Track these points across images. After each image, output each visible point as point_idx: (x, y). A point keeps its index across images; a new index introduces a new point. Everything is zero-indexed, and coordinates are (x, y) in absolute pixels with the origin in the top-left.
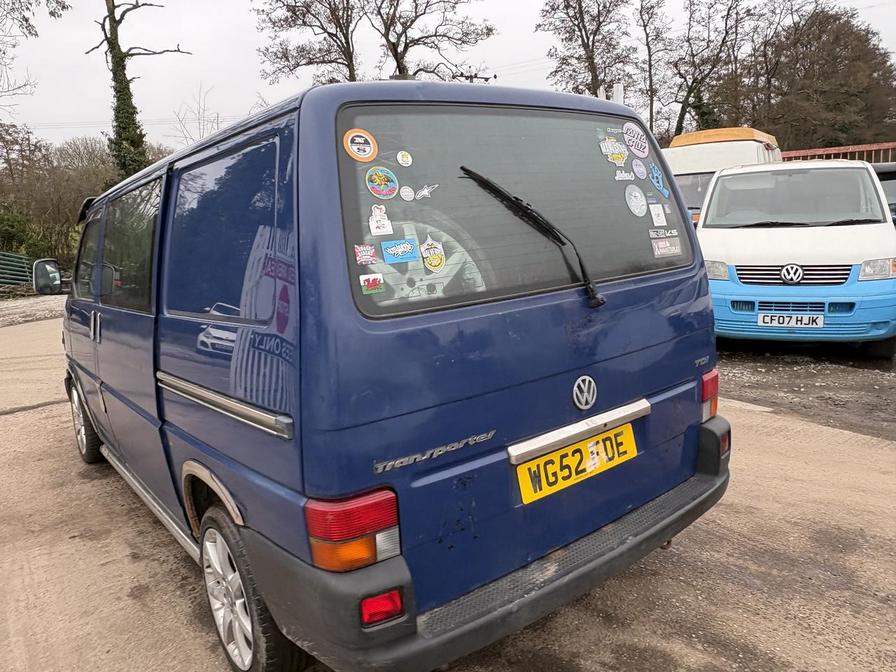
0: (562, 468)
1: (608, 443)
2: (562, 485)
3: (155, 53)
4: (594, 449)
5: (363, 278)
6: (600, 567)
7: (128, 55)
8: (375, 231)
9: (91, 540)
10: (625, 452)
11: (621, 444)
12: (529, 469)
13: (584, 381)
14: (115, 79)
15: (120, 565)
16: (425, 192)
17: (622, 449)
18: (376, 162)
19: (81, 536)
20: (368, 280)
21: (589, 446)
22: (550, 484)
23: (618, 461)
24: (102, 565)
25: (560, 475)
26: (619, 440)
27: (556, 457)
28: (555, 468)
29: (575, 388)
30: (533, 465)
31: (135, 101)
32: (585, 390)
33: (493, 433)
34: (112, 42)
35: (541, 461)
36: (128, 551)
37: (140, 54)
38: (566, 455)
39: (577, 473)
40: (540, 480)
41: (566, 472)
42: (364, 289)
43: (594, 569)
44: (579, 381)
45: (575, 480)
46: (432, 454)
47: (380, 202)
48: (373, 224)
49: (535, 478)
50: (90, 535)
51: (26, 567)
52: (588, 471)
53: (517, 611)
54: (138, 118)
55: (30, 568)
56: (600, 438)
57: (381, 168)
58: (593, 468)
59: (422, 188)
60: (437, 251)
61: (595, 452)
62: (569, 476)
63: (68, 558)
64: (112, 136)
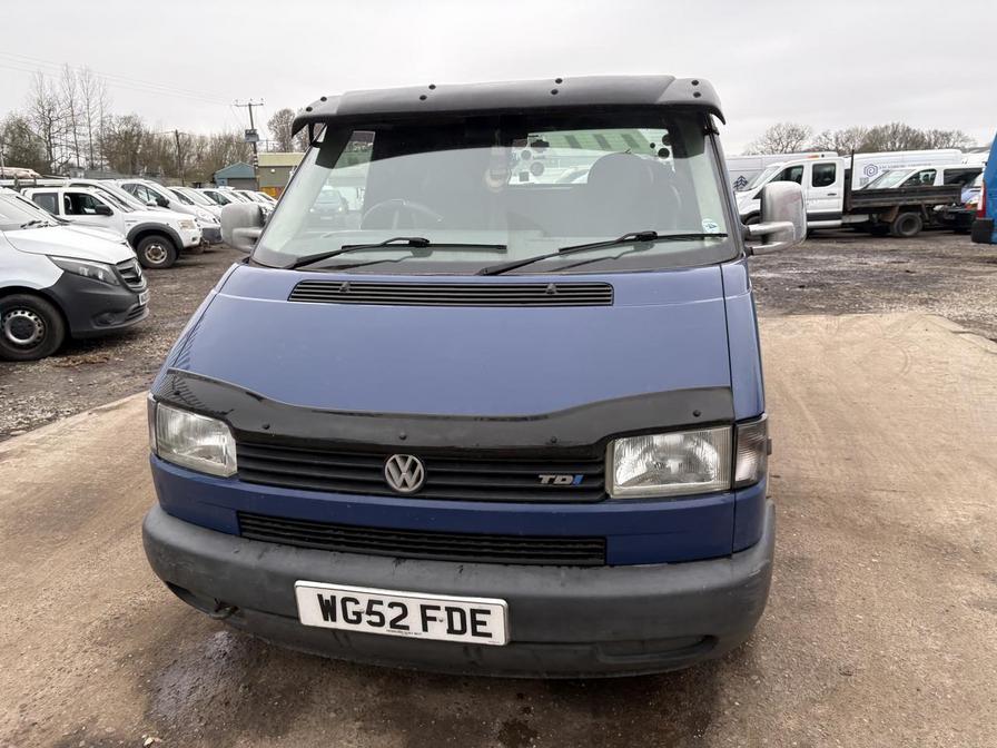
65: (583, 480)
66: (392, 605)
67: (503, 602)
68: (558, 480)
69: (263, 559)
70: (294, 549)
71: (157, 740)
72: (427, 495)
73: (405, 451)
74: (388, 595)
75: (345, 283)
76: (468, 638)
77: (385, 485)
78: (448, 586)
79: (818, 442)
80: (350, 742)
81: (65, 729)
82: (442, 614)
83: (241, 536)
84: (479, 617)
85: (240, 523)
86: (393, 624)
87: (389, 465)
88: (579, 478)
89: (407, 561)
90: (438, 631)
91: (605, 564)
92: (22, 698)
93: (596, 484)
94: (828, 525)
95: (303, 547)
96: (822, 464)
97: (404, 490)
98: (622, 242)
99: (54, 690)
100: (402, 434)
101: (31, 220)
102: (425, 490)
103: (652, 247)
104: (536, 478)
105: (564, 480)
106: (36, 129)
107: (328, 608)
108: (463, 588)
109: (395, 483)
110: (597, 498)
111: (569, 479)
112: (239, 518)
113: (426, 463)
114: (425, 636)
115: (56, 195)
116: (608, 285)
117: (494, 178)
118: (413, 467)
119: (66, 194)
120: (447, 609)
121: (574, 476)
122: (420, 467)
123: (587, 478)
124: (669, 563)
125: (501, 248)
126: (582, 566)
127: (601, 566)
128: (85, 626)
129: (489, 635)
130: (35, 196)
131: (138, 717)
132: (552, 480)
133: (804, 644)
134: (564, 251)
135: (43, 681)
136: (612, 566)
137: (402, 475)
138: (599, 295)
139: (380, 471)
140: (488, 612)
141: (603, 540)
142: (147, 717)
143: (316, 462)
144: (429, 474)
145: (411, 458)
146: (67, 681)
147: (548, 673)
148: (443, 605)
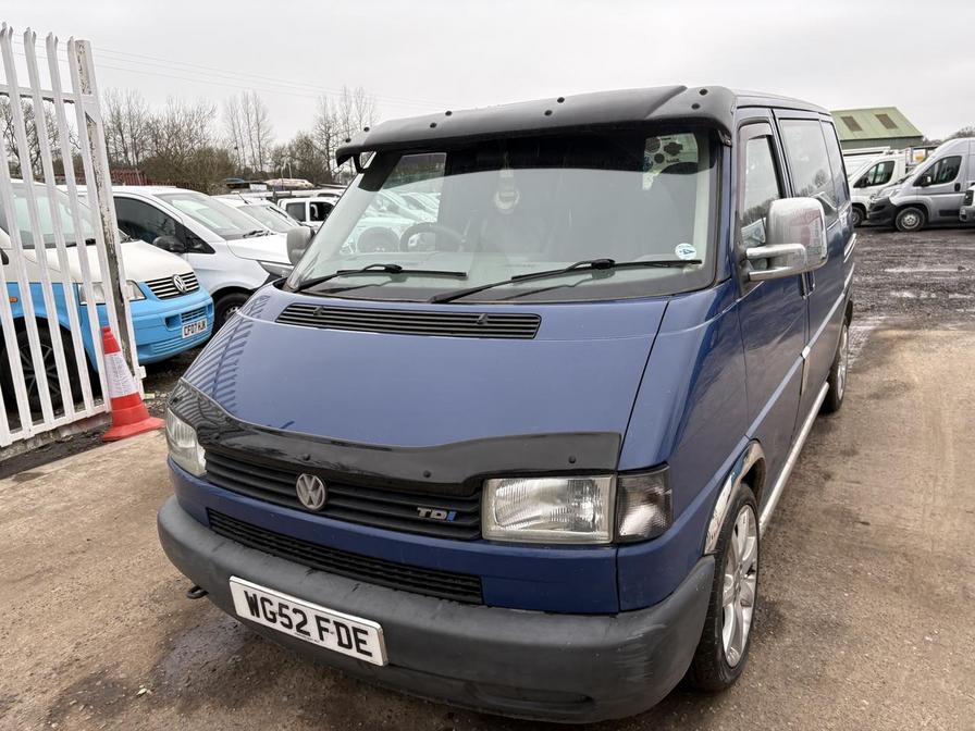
9: (849, 512)
15: (845, 476)
19: (856, 520)
24: (858, 482)
36: (828, 484)
50: (847, 517)
51: (928, 514)
55: (924, 510)
63: (882, 503)
65: (456, 518)
66: (295, 611)
67: (378, 626)
68: (434, 514)
69: (217, 552)
70: (241, 546)
71: (149, 691)
72: (328, 514)
73: (311, 471)
74: (293, 602)
75: (318, 307)
76: (353, 653)
77: (296, 499)
78: (337, 602)
79: (944, 487)
80: (285, 727)
81: (95, 669)
82: (332, 627)
83: (211, 528)
84: (361, 636)
85: (210, 519)
86: (299, 626)
87: (299, 482)
88: (452, 514)
89: (320, 573)
90: (331, 642)
91: (483, 604)
92: (80, 637)
93: (470, 522)
94: (897, 589)
95: (248, 546)
96: (934, 515)
97: (311, 507)
98: (572, 270)
99: (105, 635)
100: (306, 455)
101: (252, 230)
102: (326, 509)
103: (613, 274)
104: (414, 509)
105: (439, 515)
106: (319, 144)
107: (253, 604)
108: (347, 606)
109: (304, 500)
110: (470, 536)
111: (444, 514)
112: (209, 514)
113: (328, 484)
114: (321, 643)
115: (304, 204)
116: (537, 317)
117: (502, 199)
118: (316, 486)
119: (312, 203)
120: (335, 623)
121: (448, 512)
122: (322, 487)
123: (459, 515)
124: (546, 612)
125: (461, 276)
126: (462, 602)
127: (479, 604)
128: (153, 583)
129: (369, 654)
130: (288, 205)
131: (147, 669)
132: (428, 514)
133: (777, 721)
134: (517, 279)
135: (101, 626)
136: (489, 606)
137: (310, 492)
138: (525, 327)
139: (293, 486)
140: (365, 633)
141: (477, 578)
142: (153, 670)
143: (251, 472)
144: (330, 496)
145: (315, 478)
146: (118, 628)
147: (449, 701)
148: (332, 619)
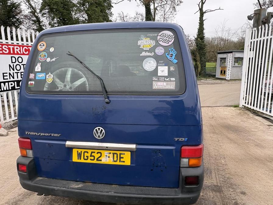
0: (91, 156)
1: (115, 155)
2: (89, 161)
3: (213, 11)
4: (108, 155)
5: (29, 82)
6: (93, 194)
7: (205, 12)
8: (36, 70)
10: (124, 162)
11: (123, 158)
12: (78, 151)
13: (99, 129)
14: (200, 20)
16: (54, 60)
17: (122, 160)
18: (44, 51)
20: (30, 83)
21: (105, 153)
22: (85, 159)
23: (118, 163)
25: (90, 158)
26: (122, 156)
27: (90, 151)
28: (89, 155)
29: (95, 130)
30: (80, 151)
31: (204, 26)
32: (99, 132)
33: (60, 135)
34: (201, 10)
35: (83, 151)
37: (208, 12)
38: (94, 152)
39: (97, 160)
40: (81, 156)
41: (92, 158)
42: (29, 85)
43: (89, 194)
44: (97, 128)
45: (95, 162)
46: (40, 134)
47: (40, 62)
48: (36, 68)
49: (79, 155)
52: (102, 161)
53: (56, 190)
54: (204, 31)
56: (112, 152)
57: (44, 52)
58: (105, 161)
59: (53, 58)
60: (51, 77)
61: (108, 156)
62: (94, 160)
64: (196, 37)
